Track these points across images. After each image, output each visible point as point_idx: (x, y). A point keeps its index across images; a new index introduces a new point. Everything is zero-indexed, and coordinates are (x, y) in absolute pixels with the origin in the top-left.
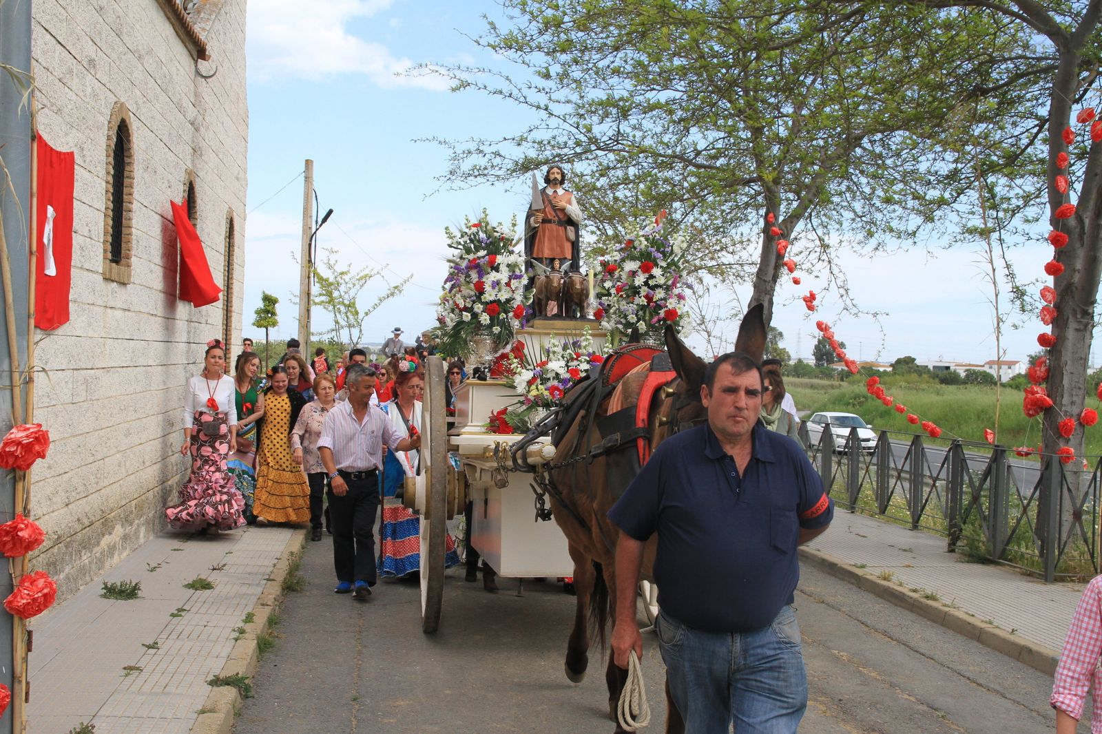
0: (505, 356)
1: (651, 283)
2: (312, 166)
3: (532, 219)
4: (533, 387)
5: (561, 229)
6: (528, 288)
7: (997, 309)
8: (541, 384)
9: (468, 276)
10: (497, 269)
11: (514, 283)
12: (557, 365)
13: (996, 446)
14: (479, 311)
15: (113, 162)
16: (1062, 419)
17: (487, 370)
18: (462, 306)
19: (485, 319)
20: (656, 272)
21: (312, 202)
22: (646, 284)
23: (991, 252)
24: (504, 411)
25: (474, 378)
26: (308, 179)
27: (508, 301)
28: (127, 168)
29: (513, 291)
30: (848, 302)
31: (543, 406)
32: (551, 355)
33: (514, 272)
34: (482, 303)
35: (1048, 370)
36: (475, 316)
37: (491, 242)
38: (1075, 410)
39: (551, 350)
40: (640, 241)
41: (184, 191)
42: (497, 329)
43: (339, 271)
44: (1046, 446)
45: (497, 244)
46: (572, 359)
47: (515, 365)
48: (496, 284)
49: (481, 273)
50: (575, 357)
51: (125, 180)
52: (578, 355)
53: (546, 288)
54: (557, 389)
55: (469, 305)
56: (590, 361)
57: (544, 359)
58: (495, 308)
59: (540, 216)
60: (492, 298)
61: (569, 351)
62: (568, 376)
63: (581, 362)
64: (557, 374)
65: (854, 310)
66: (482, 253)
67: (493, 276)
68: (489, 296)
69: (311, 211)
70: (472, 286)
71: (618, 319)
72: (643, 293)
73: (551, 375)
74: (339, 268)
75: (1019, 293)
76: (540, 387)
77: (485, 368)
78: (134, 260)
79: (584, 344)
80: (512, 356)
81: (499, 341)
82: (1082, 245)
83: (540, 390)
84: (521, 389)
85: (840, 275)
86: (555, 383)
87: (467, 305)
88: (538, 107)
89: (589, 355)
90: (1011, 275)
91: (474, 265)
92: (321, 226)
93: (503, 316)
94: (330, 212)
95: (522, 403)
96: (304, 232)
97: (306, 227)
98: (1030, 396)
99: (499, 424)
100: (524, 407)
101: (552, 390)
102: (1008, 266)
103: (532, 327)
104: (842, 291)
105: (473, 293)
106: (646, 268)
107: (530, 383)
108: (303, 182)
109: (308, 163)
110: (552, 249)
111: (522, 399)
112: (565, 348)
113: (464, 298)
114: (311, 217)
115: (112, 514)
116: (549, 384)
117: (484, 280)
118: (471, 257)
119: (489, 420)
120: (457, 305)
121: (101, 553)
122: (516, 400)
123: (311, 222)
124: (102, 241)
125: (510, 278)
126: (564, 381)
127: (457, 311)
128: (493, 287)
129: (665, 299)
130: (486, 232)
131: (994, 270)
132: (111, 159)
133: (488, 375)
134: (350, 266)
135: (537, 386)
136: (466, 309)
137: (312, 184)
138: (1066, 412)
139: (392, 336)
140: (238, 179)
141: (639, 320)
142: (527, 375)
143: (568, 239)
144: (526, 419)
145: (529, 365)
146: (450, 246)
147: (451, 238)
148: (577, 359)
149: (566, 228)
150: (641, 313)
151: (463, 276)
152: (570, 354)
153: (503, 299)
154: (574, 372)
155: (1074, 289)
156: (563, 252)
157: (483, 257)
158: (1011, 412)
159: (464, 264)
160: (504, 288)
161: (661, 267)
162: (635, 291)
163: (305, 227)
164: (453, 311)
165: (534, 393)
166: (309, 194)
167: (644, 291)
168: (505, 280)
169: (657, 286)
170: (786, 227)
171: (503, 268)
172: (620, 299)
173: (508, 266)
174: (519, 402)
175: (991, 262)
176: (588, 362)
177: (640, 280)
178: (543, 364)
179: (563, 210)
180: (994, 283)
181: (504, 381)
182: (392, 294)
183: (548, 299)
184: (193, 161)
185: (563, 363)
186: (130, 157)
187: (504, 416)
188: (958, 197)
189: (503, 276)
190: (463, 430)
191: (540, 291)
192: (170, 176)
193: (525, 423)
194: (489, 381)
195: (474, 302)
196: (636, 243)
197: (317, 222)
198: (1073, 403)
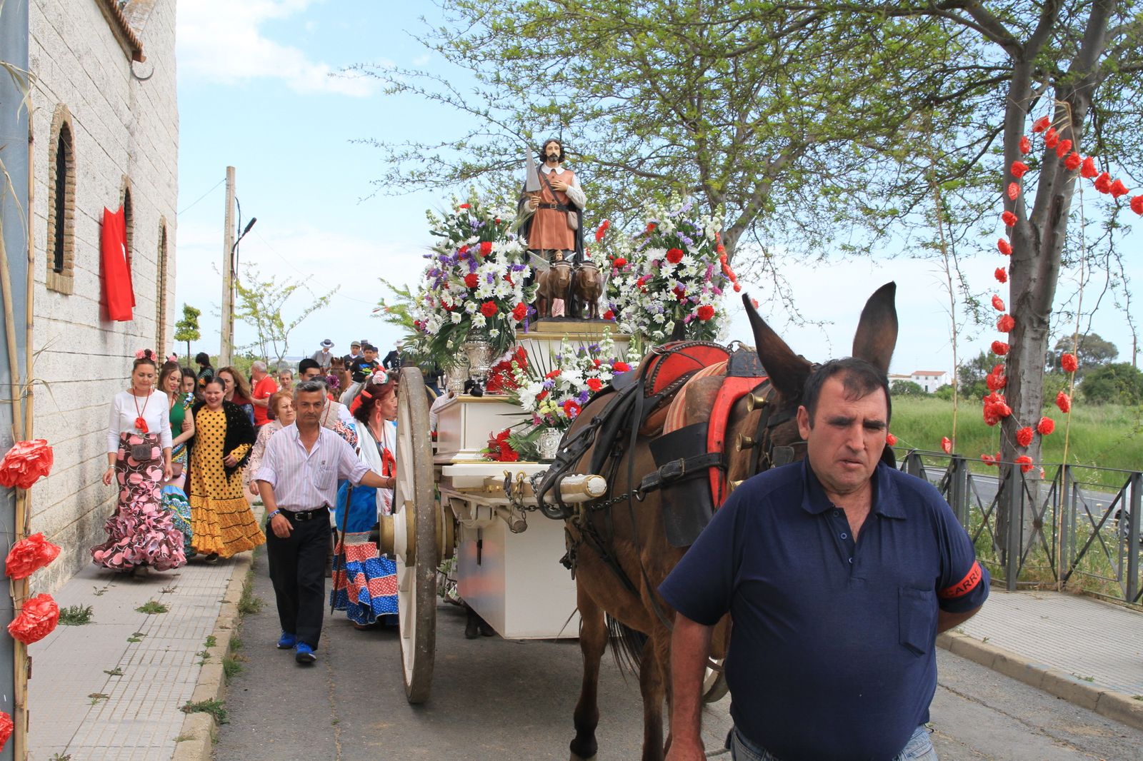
0: (502, 366)
1: (681, 274)
2: (233, 173)
3: (527, 203)
4: (543, 402)
5: (562, 215)
6: (528, 282)
7: (953, 318)
8: (553, 399)
9: (457, 268)
10: (491, 258)
11: (515, 276)
12: (571, 376)
13: (953, 456)
14: (473, 311)
15: (56, 167)
16: (1020, 428)
17: (482, 383)
18: (450, 305)
19: (479, 320)
20: (686, 260)
22: (675, 275)
23: (947, 261)
24: (506, 434)
25: (466, 393)
26: (229, 186)
27: (507, 298)
28: (69, 174)
29: (513, 286)
30: (794, 313)
31: (555, 427)
32: (563, 363)
33: (513, 262)
34: (476, 301)
35: (1006, 378)
36: (467, 317)
37: (484, 227)
38: (1033, 419)
39: (562, 356)
40: (666, 224)
41: (121, 198)
42: (494, 333)
43: (263, 283)
44: (1005, 455)
45: (490, 230)
46: (590, 368)
47: (520, 376)
48: (492, 277)
49: (473, 264)
50: (594, 364)
51: (66, 186)
52: (598, 363)
53: (551, 283)
54: (573, 404)
55: (459, 304)
56: (613, 369)
57: (555, 368)
58: (491, 306)
59: (537, 199)
60: (488, 295)
61: (586, 358)
62: (586, 388)
63: (602, 370)
64: (573, 386)
65: (799, 320)
66: (474, 239)
67: (488, 268)
68: (484, 291)
70: (462, 280)
71: (640, 319)
72: (671, 287)
73: (565, 388)
75: (973, 303)
76: (552, 402)
77: (479, 381)
78: (75, 270)
79: (603, 349)
80: (515, 364)
81: (496, 347)
82: (1038, 254)
83: (552, 407)
84: (528, 405)
85: (784, 285)
86: (571, 397)
87: (457, 303)
88: (478, 113)
89: (610, 362)
90: (964, 286)
91: (464, 255)
93: (501, 316)
94: (254, 221)
95: (529, 423)
96: (227, 242)
98: (990, 404)
99: (501, 449)
100: (531, 429)
101: (568, 406)
102: (961, 278)
103: (535, 330)
104: (787, 301)
105: (463, 289)
106: (674, 256)
107: (539, 398)
108: (225, 189)
109: (230, 170)
110: (551, 239)
111: (529, 417)
112: (581, 354)
113: (453, 294)
114: (233, 228)
115: (56, 536)
116: (563, 399)
117: (477, 273)
118: (460, 244)
119: (487, 445)
120: (444, 305)
121: (46, 577)
122: (521, 419)
123: (234, 232)
124: (45, 249)
125: (509, 270)
126: (581, 395)
127: (444, 311)
128: (489, 282)
129: (697, 294)
130: (476, 215)
131: (950, 279)
132: (54, 164)
133: (484, 389)
134: (273, 278)
135: (548, 402)
136: (455, 308)
138: (1024, 420)
140: (169, 186)
141: (667, 320)
142: (536, 388)
143: (570, 227)
144: (535, 442)
145: (536, 376)
146: (433, 233)
147: (434, 223)
148: (596, 368)
149: (567, 214)
150: (669, 311)
151: (451, 268)
152: (588, 361)
153: (501, 296)
154: (594, 382)
155: (1031, 298)
156: (564, 242)
157: (475, 244)
158: (942, 422)
159: (451, 254)
160: (501, 283)
161: (692, 254)
162: (661, 285)
163: (228, 237)
164: (438, 311)
165: (545, 410)
167: (673, 284)
168: (503, 272)
169: (688, 278)
170: (731, 237)
171: (500, 258)
172: (643, 295)
173: (507, 254)
174: (526, 422)
175: (948, 271)
176: (610, 371)
177: (668, 270)
178: (553, 375)
179: (563, 192)
180: (951, 292)
181: (504, 396)
182: (319, 306)
183: (554, 296)
184: (128, 168)
185: (580, 373)
186: (71, 161)
187: (507, 441)
188: (911, 208)
189: (501, 267)
190: (454, 458)
191: (543, 287)
192: (108, 182)
193: (532, 447)
194: (485, 397)
195: (465, 300)
196: (661, 227)
197: (240, 232)
198: (1030, 412)
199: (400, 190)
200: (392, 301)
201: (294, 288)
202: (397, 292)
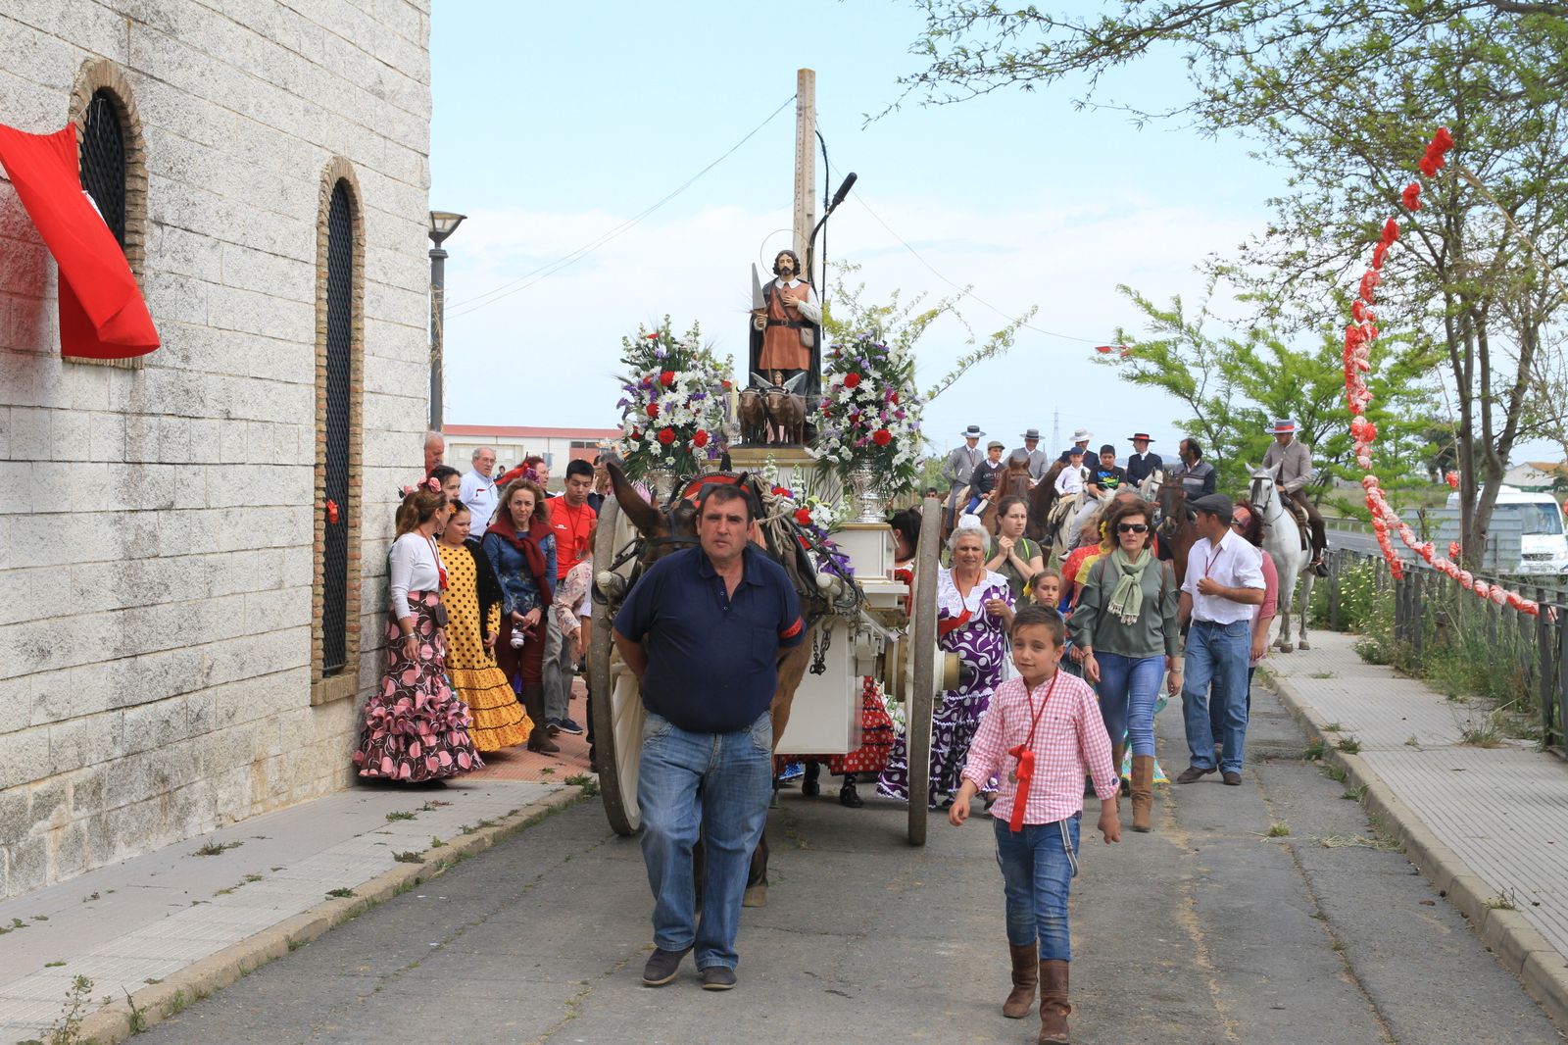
2: (812, 82)
21: (812, 161)
26: (804, 111)
41: (72, 110)
43: (867, 306)
69: (812, 179)
74: (866, 302)
92: (832, 209)
94: (851, 179)
96: (798, 225)
97: (802, 214)
108: (794, 117)
109: (805, 77)
114: (811, 192)
123: (813, 202)
134: (895, 295)
137: (812, 121)
139: (963, 442)
140: (380, 95)
163: (799, 214)
166: (808, 141)
182: (990, 351)
184: (124, 44)
197: (827, 200)
199: (956, 90)
200: (1142, 332)
201: (933, 314)
202: (1156, 314)
